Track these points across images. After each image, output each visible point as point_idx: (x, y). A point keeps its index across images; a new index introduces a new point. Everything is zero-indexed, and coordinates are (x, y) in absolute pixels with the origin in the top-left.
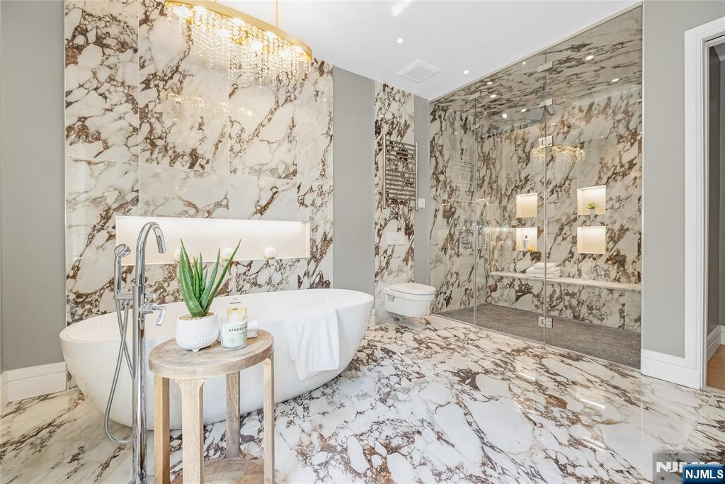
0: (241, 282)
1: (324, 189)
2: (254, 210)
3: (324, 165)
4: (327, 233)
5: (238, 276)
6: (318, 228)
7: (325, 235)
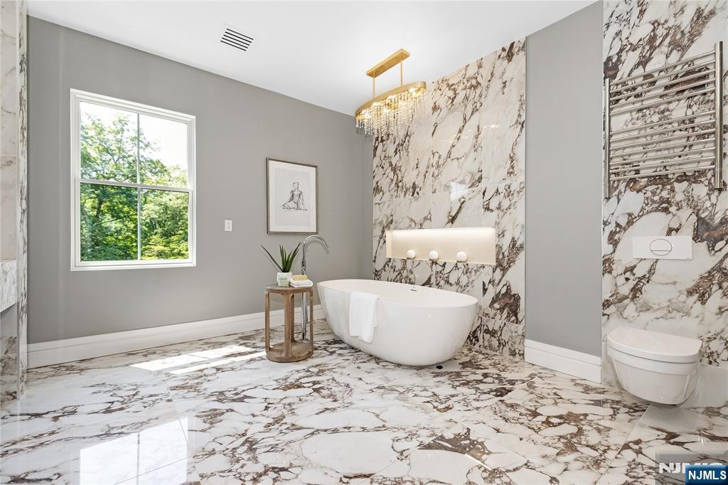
0: (438, 278)
1: (512, 189)
2: (446, 220)
3: (512, 161)
4: (516, 239)
5: (437, 273)
6: (505, 233)
7: (514, 241)
